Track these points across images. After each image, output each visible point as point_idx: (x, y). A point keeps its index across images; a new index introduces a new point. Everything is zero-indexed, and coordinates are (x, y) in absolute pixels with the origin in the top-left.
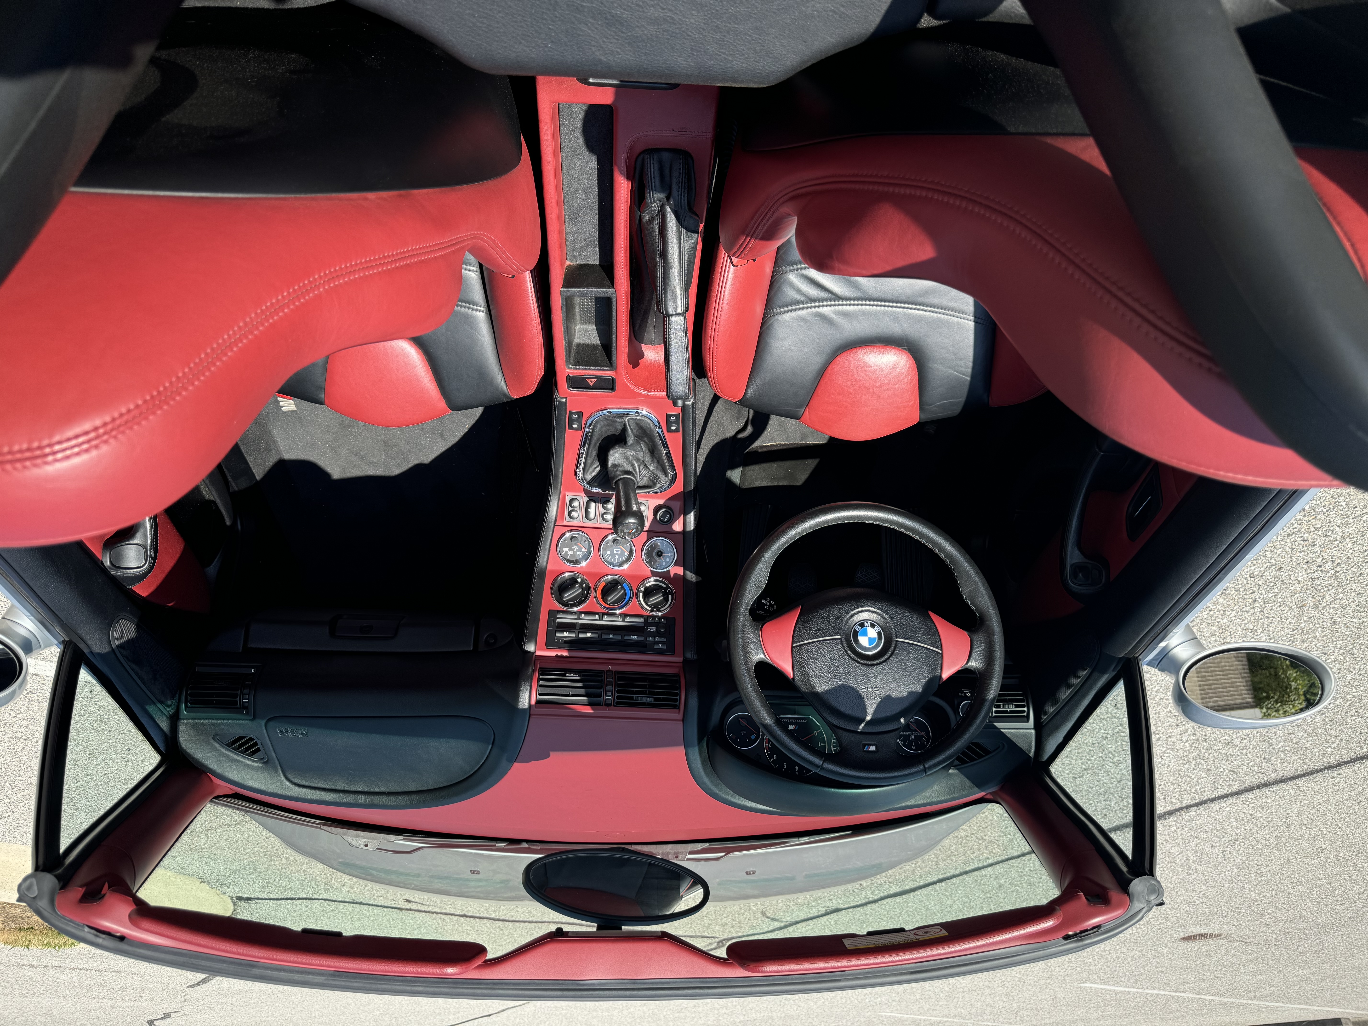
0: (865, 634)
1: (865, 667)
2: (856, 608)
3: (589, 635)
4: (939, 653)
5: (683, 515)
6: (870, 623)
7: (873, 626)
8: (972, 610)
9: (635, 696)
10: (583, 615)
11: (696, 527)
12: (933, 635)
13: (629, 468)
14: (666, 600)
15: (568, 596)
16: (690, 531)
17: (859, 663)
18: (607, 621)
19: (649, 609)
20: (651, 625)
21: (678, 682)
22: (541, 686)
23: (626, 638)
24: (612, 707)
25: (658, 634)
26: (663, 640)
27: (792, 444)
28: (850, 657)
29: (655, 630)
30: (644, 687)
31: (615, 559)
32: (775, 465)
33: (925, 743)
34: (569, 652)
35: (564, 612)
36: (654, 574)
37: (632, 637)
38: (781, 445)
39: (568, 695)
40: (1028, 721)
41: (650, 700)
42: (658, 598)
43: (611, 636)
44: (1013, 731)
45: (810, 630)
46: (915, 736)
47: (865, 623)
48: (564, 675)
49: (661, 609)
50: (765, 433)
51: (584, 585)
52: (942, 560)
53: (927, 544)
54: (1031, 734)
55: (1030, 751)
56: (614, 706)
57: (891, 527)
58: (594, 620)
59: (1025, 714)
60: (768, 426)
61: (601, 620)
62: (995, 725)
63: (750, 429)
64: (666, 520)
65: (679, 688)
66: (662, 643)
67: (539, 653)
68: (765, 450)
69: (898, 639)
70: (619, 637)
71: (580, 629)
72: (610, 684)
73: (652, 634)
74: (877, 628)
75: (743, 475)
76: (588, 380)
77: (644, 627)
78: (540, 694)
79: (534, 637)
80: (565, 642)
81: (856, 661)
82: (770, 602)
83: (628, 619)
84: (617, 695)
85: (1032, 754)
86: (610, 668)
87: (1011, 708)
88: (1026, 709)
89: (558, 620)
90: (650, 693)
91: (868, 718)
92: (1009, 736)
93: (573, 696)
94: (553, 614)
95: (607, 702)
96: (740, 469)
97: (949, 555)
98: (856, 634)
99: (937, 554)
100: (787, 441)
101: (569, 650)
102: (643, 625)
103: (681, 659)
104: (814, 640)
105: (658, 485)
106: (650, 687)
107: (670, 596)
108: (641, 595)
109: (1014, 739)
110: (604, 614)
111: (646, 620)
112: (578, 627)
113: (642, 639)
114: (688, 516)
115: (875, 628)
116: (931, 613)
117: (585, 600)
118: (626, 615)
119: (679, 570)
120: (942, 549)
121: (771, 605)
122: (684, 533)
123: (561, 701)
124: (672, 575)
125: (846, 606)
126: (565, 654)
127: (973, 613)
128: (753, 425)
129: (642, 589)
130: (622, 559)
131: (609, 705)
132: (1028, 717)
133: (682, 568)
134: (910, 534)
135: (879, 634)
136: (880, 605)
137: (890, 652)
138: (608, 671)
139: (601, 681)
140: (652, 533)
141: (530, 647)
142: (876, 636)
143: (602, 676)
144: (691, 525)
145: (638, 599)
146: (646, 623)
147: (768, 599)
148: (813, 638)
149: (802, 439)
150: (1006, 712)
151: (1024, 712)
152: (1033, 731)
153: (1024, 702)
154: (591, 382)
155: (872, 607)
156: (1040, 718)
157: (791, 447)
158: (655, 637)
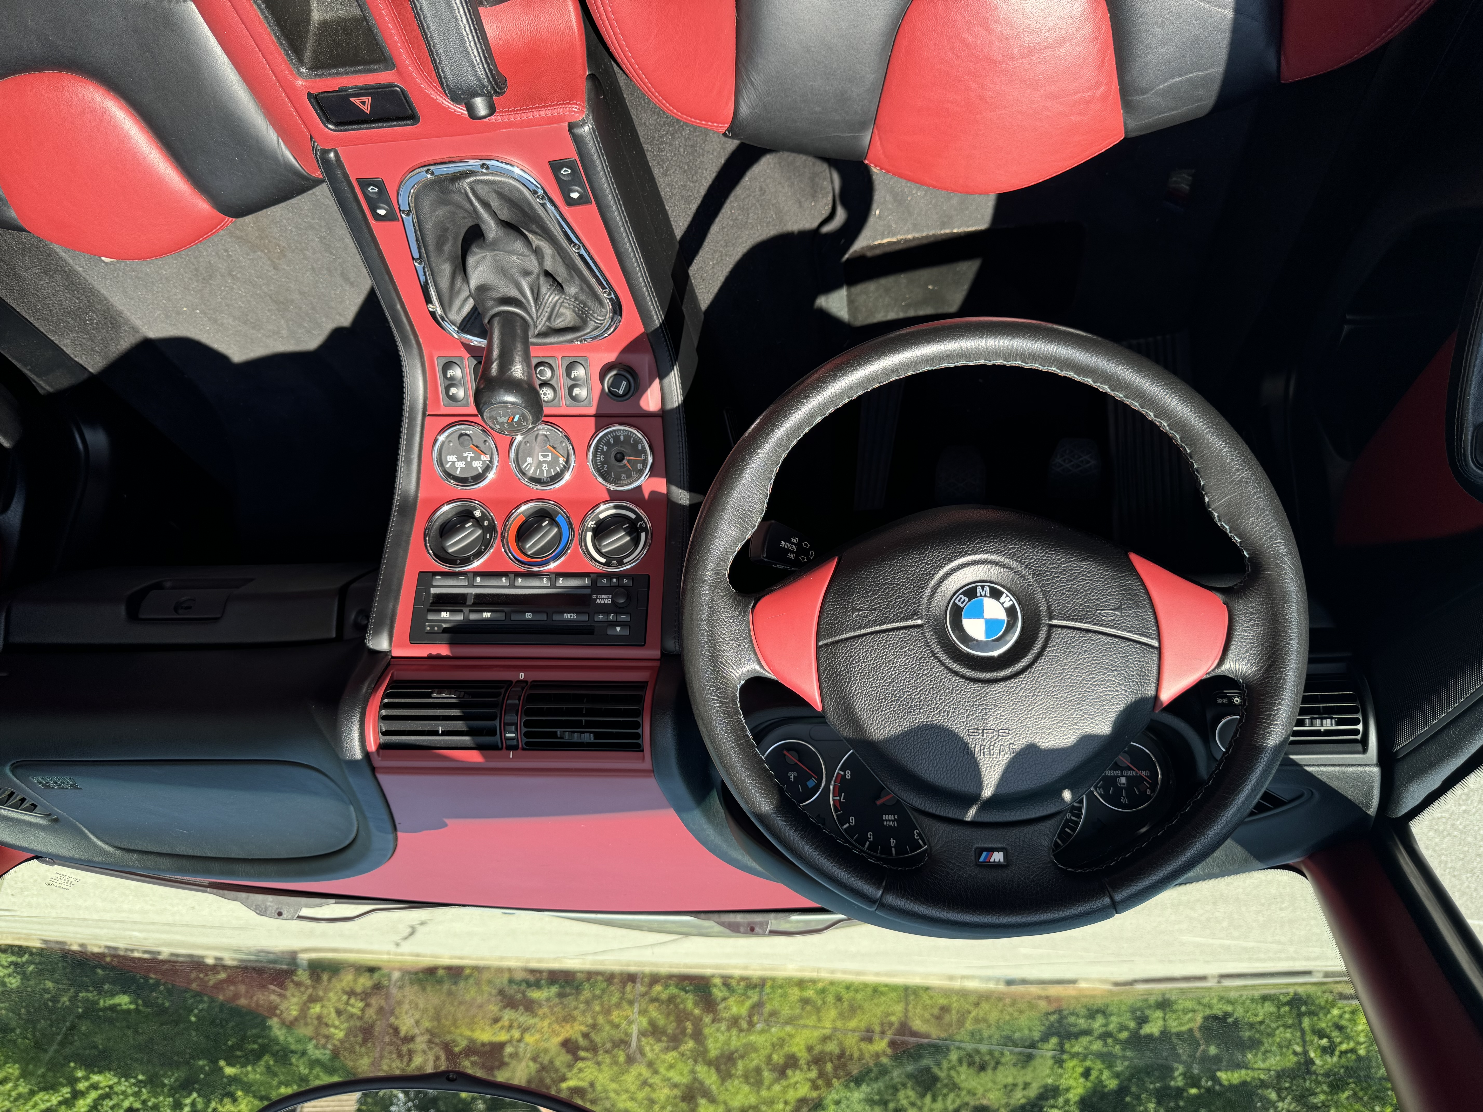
0: (978, 613)
1: (978, 686)
2: (956, 557)
3: (487, 615)
4: (1152, 647)
5: (657, 381)
6: (991, 588)
7: (996, 594)
8: (1234, 544)
9: (559, 731)
10: (478, 579)
11: (685, 401)
12: (1137, 607)
13: (514, 293)
14: (636, 541)
15: (455, 544)
16: (672, 410)
17: (963, 677)
18: (525, 587)
19: (603, 560)
20: (603, 590)
21: (640, 700)
22: (385, 718)
23: (556, 617)
24: (519, 752)
25: (615, 608)
26: (624, 618)
27: (927, 237)
28: (943, 664)
29: (609, 601)
30: (578, 712)
31: (542, 471)
32: (903, 279)
33: (1148, 792)
34: (451, 648)
35: (444, 574)
36: (614, 496)
37: (567, 616)
38: (906, 241)
39: (435, 733)
40: (1365, 750)
41: (588, 738)
42: (618, 539)
43: (528, 616)
44: (1330, 769)
45: (855, 610)
46: (1128, 778)
47: (979, 589)
48: (429, 696)
49: (625, 561)
50: (872, 221)
51: (486, 523)
52: (1166, 434)
53: (1128, 401)
54: (1371, 776)
55: (1368, 805)
56: (523, 749)
57: (1045, 369)
58: (500, 587)
59: (1359, 737)
60: (875, 205)
61: (512, 586)
62: (1292, 760)
63: (841, 215)
64: (621, 392)
65: (638, 713)
66: (622, 624)
67: (396, 653)
68: (878, 252)
69: (1055, 622)
70: (543, 617)
71: (474, 604)
72: (514, 709)
73: (605, 609)
74: (1007, 600)
75: (851, 302)
76: (356, 101)
77: (591, 595)
78: (385, 733)
79: (388, 622)
80: (445, 631)
81: (956, 673)
82: (799, 545)
83: (561, 582)
84: (524, 730)
85: (1372, 811)
86: (522, 676)
87: (1328, 725)
88: (1360, 727)
89: (433, 591)
90: (589, 725)
91: (987, 793)
92: (1323, 778)
93: (444, 733)
94: (425, 578)
95: (510, 743)
96: (843, 292)
97: (1179, 424)
98: (957, 613)
99: (1152, 423)
100: (918, 232)
101: (452, 643)
102: (588, 591)
103: (656, 653)
104: (863, 631)
105: (592, 325)
106: (590, 713)
107: (643, 535)
108: (589, 535)
109: (1334, 784)
110: (518, 574)
111: (594, 582)
112: (470, 601)
113: (585, 618)
114: (666, 381)
115: (1002, 599)
116: (1134, 558)
117: (485, 549)
118: (559, 575)
119: (660, 485)
120: (1163, 412)
121: (801, 551)
122: (663, 414)
123: (425, 744)
124: (646, 495)
125: (931, 555)
126: (444, 650)
127: (1236, 550)
128: (845, 205)
129: (591, 524)
130: (555, 469)
131: (514, 748)
132: (1364, 742)
133: (664, 481)
134: (1089, 381)
135: (1011, 612)
136: (1013, 547)
137: (1035, 650)
138: (520, 681)
139: (494, 705)
140: (602, 419)
141: (381, 643)
142: (1003, 616)
143: (498, 695)
144: (676, 398)
145: (582, 541)
146: (595, 587)
147: (795, 540)
148: (860, 628)
149: (943, 225)
150: (1318, 733)
151: (1356, 732)
152: (1376, 770)
153: (1357, 712)
154: (365, 104)
155: (994, 553)
156: (1392, 744)
157: (925, 242)
158: (609, 613)
